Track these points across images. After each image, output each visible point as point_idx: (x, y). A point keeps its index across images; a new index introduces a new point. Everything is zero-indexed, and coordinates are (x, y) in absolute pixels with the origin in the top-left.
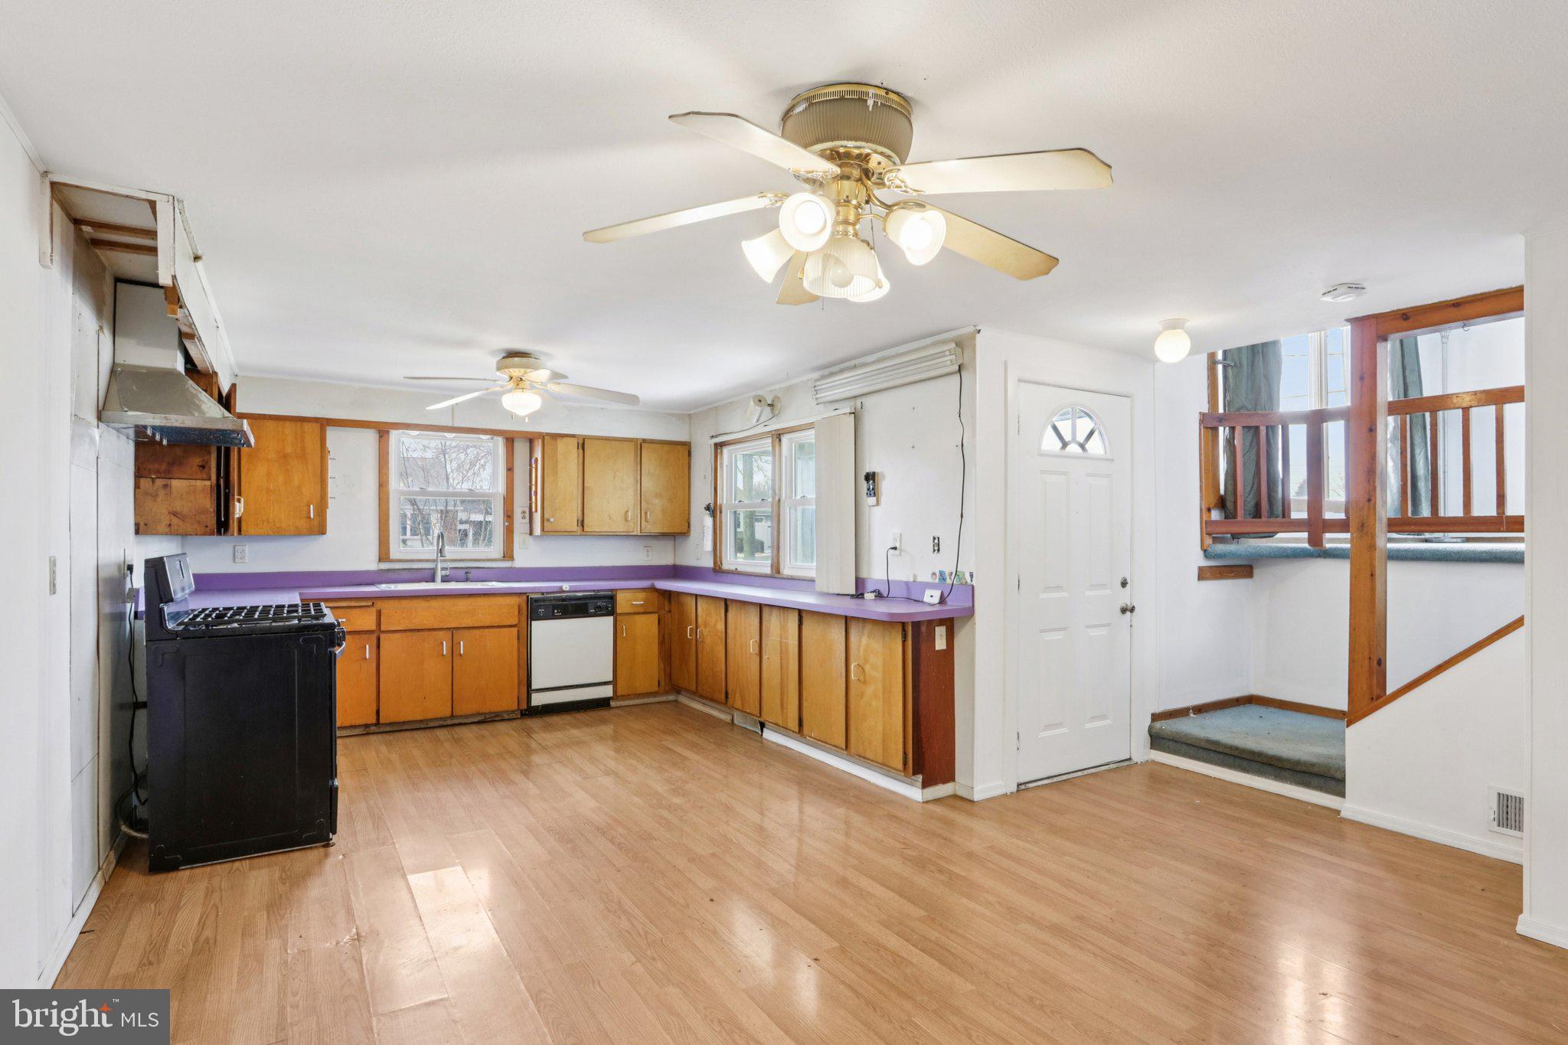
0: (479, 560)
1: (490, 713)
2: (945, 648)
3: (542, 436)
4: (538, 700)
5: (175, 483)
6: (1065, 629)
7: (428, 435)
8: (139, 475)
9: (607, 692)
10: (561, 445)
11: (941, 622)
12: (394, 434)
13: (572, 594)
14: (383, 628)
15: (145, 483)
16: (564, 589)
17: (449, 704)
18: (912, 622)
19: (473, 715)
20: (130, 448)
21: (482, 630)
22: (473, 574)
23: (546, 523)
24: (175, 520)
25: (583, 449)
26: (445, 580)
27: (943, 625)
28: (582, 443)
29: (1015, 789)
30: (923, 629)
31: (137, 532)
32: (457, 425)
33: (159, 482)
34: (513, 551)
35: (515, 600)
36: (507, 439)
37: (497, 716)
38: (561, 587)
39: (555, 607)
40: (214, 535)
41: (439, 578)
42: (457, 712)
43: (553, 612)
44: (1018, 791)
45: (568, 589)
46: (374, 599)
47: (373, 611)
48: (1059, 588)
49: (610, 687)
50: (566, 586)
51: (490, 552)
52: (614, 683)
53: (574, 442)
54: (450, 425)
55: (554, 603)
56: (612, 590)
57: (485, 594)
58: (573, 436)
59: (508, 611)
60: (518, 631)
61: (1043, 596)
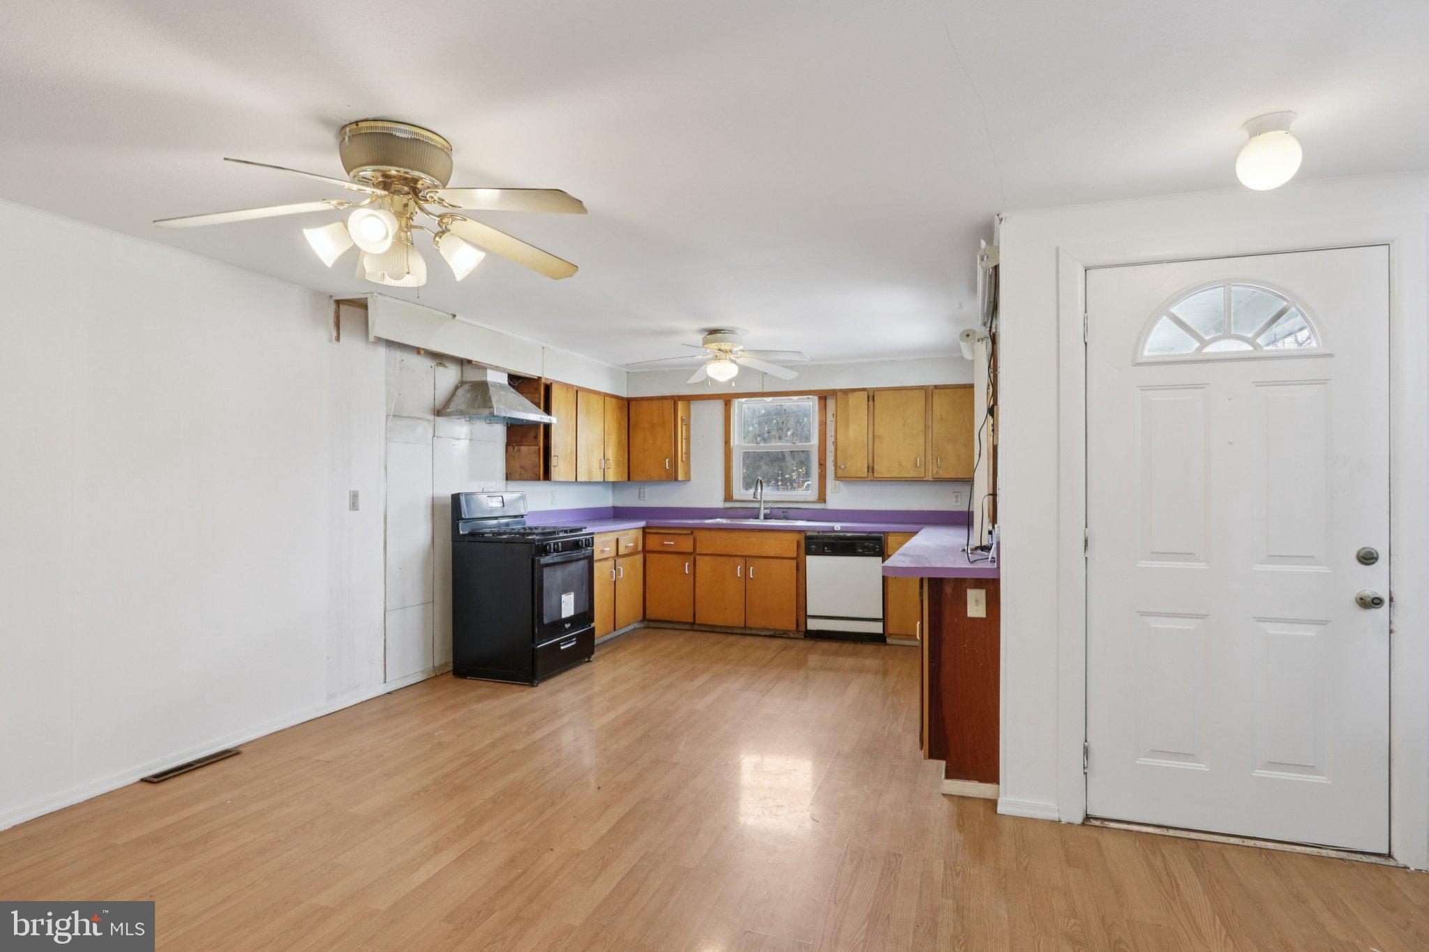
0: (797, 502)
1: (780, 630)
2: (984, 615)
3: (834, 393)
4: (813, 625)
5: (523, 448)
6: (1203, 617)
7: (754, 401)
8: (508, 444)
9: (877, 628)
10: (852, 398)
11: (978, 583)
12: (736, 403)
13: (842, 534)
14: (698, 551)
15: (510, 448)
16: (835, 529)
17: (743, 617)
18: (930, 579)
19: (761, 629)
20: (505, 429)
21: (767, 560)
22: (791, 513)
23: (839, 471)
24: (523, 472)
25: (874, 401)
26: (766, 517)
27: (982, 588)
28: (871, 395)
29: (1078, 819)
30: (948, 590)
31: (507, 479)
32: (766, 390)
33: (516, 448)
34: (825, 494)
35: (796, 537)
36: (820, 398)
37: (785, 633)
38: (834, 527)
39: (825, 544)
40: (539, 479)
41: (762, 517)
42: (749, 624)
43: (824, 549)
44: (1083, 824)
45: (839, 529)
46: (693, 530)
47: (692, 537)
48: (1189, 556)
49: (880, 625)
50: (837, 526)
51: (805, 494)
52: (884, 620)
53: (865, 394)
54: (761, 391)
55: (826, 541)
56: (884, 533)
57: (771, 530)
58: (864, 390)
59: (788, 546)
60: (797, 563)
61: (1143, 564)
